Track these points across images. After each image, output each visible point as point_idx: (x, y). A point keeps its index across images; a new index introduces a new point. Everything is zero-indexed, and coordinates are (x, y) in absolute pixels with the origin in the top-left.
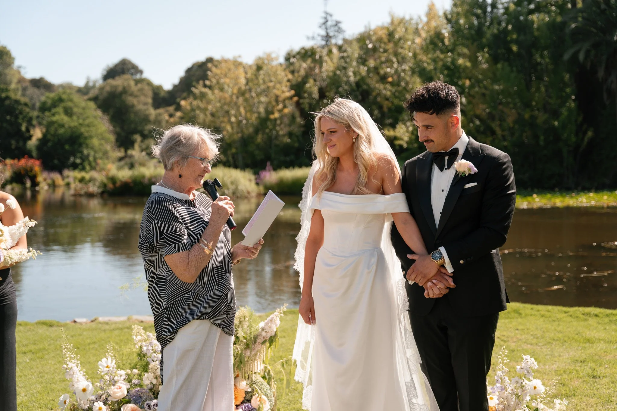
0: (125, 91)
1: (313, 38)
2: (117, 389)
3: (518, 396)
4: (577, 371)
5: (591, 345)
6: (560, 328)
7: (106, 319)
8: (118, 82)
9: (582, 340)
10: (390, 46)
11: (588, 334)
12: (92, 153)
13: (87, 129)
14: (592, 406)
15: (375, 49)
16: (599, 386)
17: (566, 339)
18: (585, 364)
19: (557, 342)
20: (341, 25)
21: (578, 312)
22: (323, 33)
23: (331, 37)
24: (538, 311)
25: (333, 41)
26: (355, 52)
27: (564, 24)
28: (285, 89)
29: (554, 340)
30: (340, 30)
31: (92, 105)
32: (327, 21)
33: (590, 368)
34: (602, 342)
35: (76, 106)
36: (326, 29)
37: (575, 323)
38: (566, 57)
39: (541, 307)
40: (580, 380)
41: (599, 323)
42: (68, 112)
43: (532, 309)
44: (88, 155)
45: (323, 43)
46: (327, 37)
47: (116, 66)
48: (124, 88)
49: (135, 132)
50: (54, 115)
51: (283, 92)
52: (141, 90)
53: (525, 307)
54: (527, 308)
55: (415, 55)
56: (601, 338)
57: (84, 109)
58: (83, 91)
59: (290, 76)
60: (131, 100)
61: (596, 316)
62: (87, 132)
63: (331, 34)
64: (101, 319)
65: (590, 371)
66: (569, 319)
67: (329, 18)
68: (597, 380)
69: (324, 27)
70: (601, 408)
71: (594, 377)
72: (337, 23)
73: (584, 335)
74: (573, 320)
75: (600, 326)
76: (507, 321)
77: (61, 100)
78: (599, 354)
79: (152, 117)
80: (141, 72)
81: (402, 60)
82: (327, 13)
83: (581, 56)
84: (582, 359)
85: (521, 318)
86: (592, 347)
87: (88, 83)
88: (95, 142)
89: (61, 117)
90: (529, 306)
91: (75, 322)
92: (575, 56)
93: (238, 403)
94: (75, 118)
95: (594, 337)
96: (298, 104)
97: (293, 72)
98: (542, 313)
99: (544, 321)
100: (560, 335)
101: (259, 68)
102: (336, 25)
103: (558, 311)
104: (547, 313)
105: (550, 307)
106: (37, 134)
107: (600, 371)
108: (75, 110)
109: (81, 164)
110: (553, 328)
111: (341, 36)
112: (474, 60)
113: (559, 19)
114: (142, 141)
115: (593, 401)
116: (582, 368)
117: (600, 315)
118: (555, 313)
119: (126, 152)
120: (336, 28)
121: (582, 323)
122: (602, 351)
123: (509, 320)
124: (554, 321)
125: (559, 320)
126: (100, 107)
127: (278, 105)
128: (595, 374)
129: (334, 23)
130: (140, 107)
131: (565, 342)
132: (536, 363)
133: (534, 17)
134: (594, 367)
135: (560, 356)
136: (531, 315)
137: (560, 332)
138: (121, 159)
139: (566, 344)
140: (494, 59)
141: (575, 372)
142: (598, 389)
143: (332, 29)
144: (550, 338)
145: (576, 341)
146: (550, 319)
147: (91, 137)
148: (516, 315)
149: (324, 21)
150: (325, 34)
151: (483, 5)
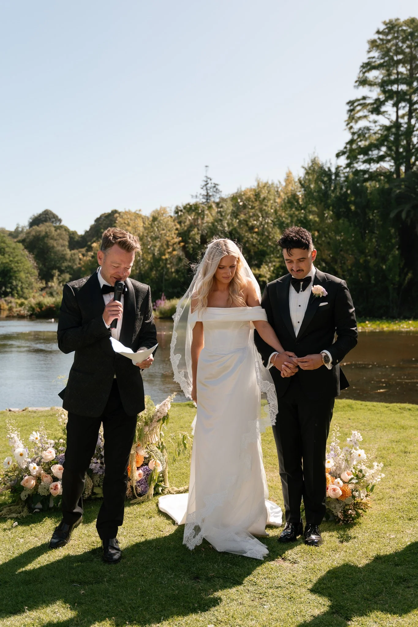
0: (47, 235)
1: (196, 197)
2: (48, 453)
3: (347, 460)
4: (393, 448)
5: (404, 430)
6: (382, 419)
7: (34, 409)
8: (42, 228)
9: (398, 427)
10: (257, 204)
11: (403, 422)
12: (20, 285)
13: (16, 264)
14: (403, 473)
15: (244, 206)
16: (408, 459)
17: (386, 426)
18: (400, 443)
19: (379, 428)
20: (218, 187)
21: (396, 407)
22: (204, 193)
23: (210, 196)
24: (366, 406)
25: (212, 199)
26: (229, 207)
27: (390, 190)
28: (175, 236)
29: (377, 426)
30: (217, 191)
31: (20, 246)
32: (207, 184)
33: (403, 446)
34: (413, 429)
35: (8, 247)
36: (207, 189)
37: (393, 415)
38: (392, 215)
39: (368, 403)
40: (395, 455)
41: (411, 415)
43: (361, 404)
44: (17, 285)
45: (204, 200)
46: (208, 196)
47: (40, 215)
48: (46, 233)
49: (55, 268)
51: (173, 238)
52: (59, 235)
53: (356, 403)
54: (358, 404)
55: (276, 211)
56: (412, 426)
57: (14, 249)
58: (14, 235)
59: (178, 226)
60: (51, 242)
61: (410, 410)
62: (17, 267)
63: (211, 194)
64: (30, 409)
65: (403, 448)
66: (389, 412)
67: (209, 181)
68: (408, 454)
69: (205, 188)
70: (410, 474)
71: (405, 452)
72: (215, 185)
73: (400, 423)
74: (392, 413)
75: (412, 417)
76: (342, 413)
78: (410, 436)
79: (68, 257)
80: (60, 221)
81: (266, 215)
82: (207, 178)
83: (404, 215)
84: (398, 440)
85: (353, 411)
86: (405, 432)
87: (17, 228)
88: (22, 275)
90: (359, 402)
91: (10, 411)
92: (399, 215)
93: (139, 466)
94: (6, 256)
95: (407, 425)
96: (184, 248)
97: (180, 223)
98: (369, 407)
99: (370, 413)
100: (382, 423)
101: (155, 219)
102: (215, 187)
103: (381, 406)
104: (373, 408)
105: (375, 403)
107: (410, 448)
108: (7, 249)
109: (11, 292)
110: (377, 418)
112: (321, 216)
113: (387, 186)
114: (59, 275)
115: (403, 469)
116: (397, 446)
117: (412, 409)
118: (379, 408)
119: (46, 283)
120: (215, 189)
121: (399, 415)
122: (413, 435)
123: (344, 412)
124: (378, 413)
125: (381, 413)
126: (26, 248)
127: (169, 248)
128: (406, 450)
129: (213, 185)
130: (59, 248)
131: (386, 428)
132: (361, 437)
133: (368, 184)
134: (406, 445)
135: (381, 438)
136: (361, 409)
137: (382, 421)
138: (42, 289)
139: (386, 430)
140: (337, 216)
141: (391, 449)
142: (408, 461)
143: (212, 190)
144: (374, 426)
145: (394, 427)
146: (375, 412)
147: (19, 271)
148: (349, 409)
149: (205, 183)
150: (206, 194)
151: (328, 174)
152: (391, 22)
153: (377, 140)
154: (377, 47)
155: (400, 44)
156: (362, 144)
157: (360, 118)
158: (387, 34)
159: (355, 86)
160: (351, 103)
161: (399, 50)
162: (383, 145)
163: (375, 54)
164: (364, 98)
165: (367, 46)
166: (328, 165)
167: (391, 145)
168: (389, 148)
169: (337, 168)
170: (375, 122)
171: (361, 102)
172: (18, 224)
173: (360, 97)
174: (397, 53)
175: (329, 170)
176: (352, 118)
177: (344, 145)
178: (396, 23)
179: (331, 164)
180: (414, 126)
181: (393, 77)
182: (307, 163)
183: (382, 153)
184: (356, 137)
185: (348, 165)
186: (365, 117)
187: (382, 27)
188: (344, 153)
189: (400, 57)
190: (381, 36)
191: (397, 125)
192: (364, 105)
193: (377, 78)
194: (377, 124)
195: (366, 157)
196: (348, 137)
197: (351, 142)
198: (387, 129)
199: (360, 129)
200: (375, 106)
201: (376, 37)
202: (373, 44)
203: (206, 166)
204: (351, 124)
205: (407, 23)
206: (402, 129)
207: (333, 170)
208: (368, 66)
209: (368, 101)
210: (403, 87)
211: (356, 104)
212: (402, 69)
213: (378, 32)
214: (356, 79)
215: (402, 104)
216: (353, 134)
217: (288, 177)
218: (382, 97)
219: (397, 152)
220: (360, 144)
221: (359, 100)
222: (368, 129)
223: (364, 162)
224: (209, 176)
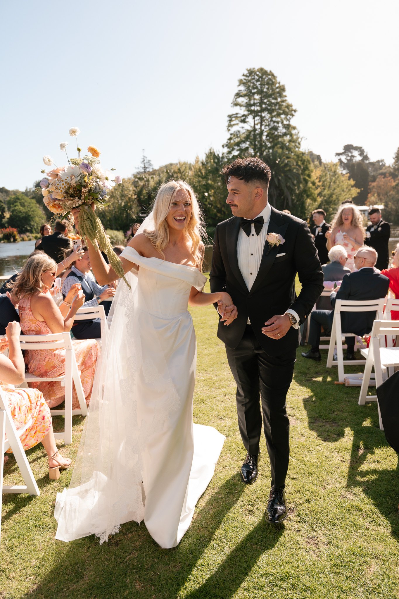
1: (138, 168)
12: (36, 225)
13: (33, 213)
20: (150, 162)
22: (143, 166)
25: (148, 170)
28: (133, 195)
30: (150, 165)
31: (34, 201)
35: (26, 201)
42: (23, 205)
44: (34, 225)
45: (143, 170)
46: (145, 168)
50: (15, 206)
57: (30, 203)
58: (26, 193)
59: (135, 189)
62: (33, 214)
63: (147, 166)
67: (145, 159)
69: (143, 163)
72: (149, 161)
77: (18, 199)
82: (144, 156)
87: (26, 189)
88: (37, 219)
89: (19, 207)
94: (26, 208)
96: (139, 201)
97: (136, 187)
106: (7, 215)
108: (26, 204)
111: (151, 167)
120: (149, 164)
126: (37, 202)
129: (148, 161)
143: (147, 164)
147: (35, 217)
149: (143, 160)
150: (144, 166)
151: (217, 158)
152: (250, 70)
153: (245, 138)
154: (244, 83)
155: (255, 82)
156: (237, 140)
157: (234, 125)
158: (248, 77)
159: (231, 106)
160: (230, 116)
161: (255, 86)
162: (247, 141)
163: (242, 88)
164: (237, 114)
165: (238, 83)
166: (218, 153)
167: (251, 141)
168: (251, 143)
169: (223, 154)
170: (243, 128)
171: (235, 116)
172: (27, 187)
173: (234, 113)
174: (254, 88)
175: (218, 155)
176: (230, 126)
177: (226, 141)
178: (253, 71)
179: (219, 152)
180: (263, 130)
181: (252, 102)
182: (207, 151)
183: (247, 146)
184: (232, 136)
185: (230, 152)
186: (237, 124)
187: (246, 72)
188: (227, 145)
189: (255, 90)
190: (245, 77)
191: (255, 130)
192: (237, 117)
193: (243, 102)
194: (244, 129)
195: (239, 148)
196: (229, 136)
197: (230, 139)
198: (250, 132)
199: (235, 132)
200: (242, 118)
201: (243, 78)
202: (241, 82)
203: (143, 150)
204: (229, 128)
205: (258, 71)
206: (257, 132)
207: (220, 155)
208: (238, 95)
209: (239, 115)
210: (259, 108)
211: (232, 117)
212: (257, 97)
213: (244, 75)
214: (232, 102)
215: (257, 118)
216: (231, 134)
217: (197, 158)
218: (246, 113)
219: (255, 145)
220: (235, 140)
221: (233, 115)
222: (239, 132)
223: (238, 150)
224: (145, 155)
